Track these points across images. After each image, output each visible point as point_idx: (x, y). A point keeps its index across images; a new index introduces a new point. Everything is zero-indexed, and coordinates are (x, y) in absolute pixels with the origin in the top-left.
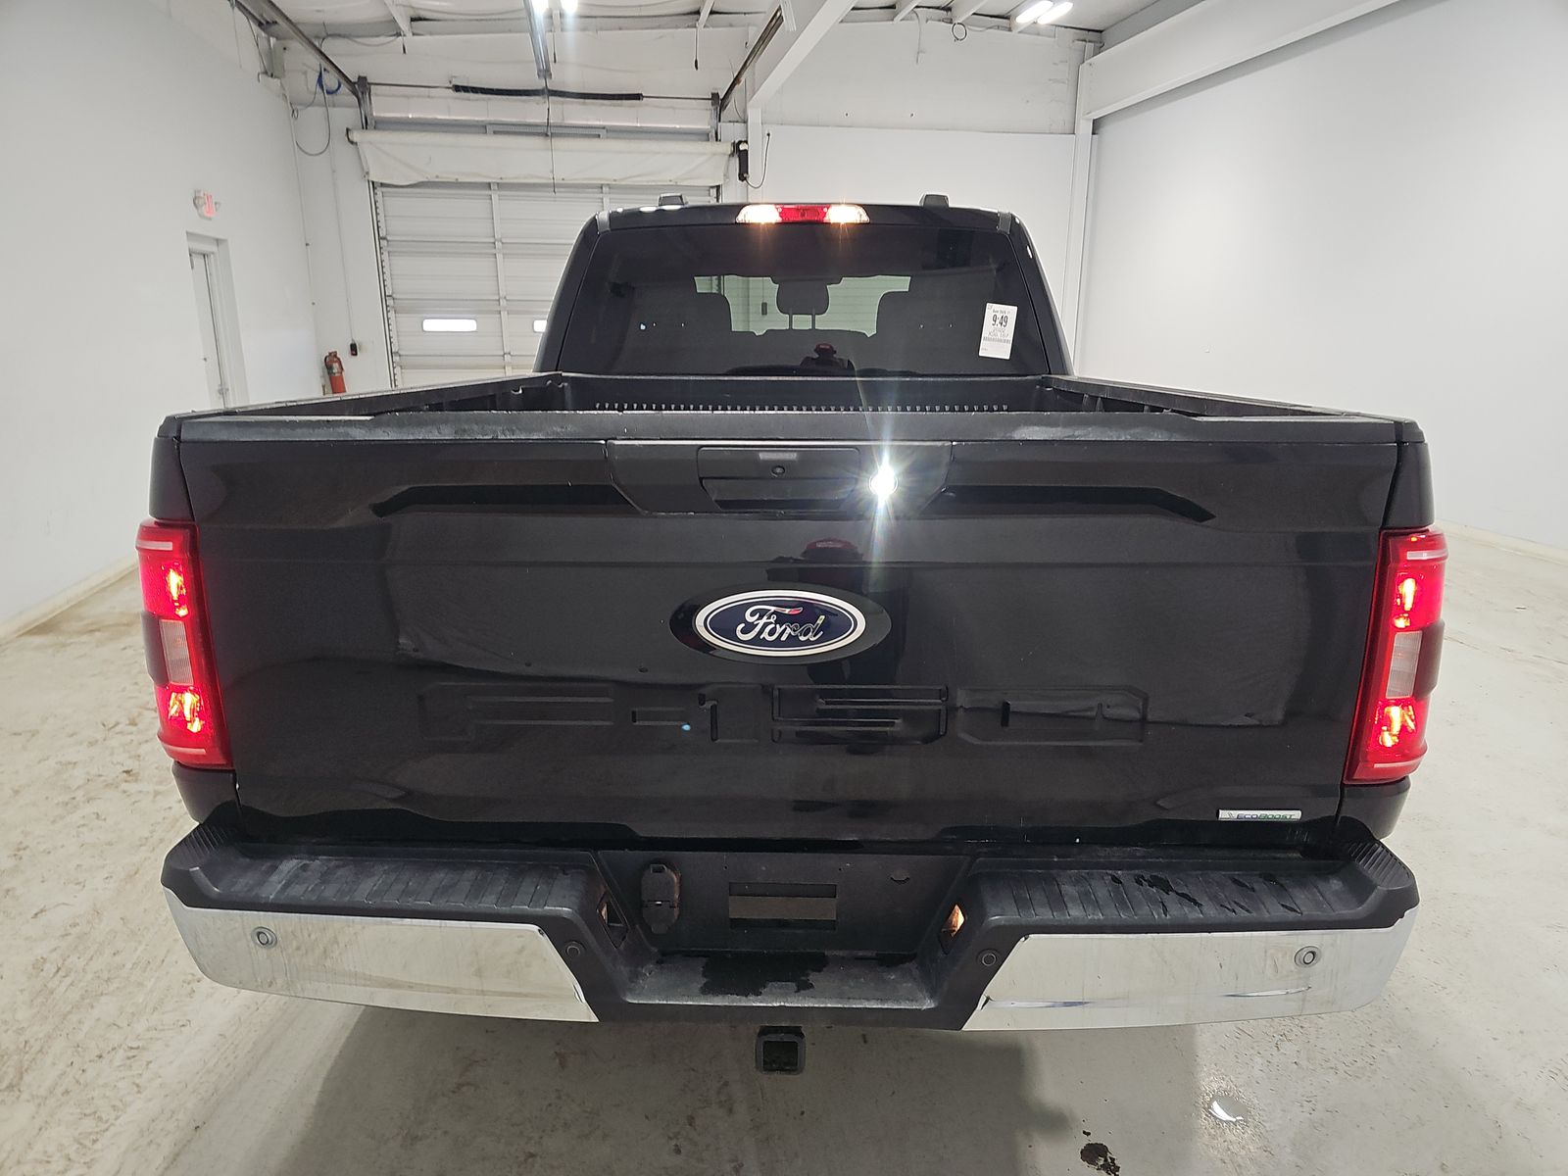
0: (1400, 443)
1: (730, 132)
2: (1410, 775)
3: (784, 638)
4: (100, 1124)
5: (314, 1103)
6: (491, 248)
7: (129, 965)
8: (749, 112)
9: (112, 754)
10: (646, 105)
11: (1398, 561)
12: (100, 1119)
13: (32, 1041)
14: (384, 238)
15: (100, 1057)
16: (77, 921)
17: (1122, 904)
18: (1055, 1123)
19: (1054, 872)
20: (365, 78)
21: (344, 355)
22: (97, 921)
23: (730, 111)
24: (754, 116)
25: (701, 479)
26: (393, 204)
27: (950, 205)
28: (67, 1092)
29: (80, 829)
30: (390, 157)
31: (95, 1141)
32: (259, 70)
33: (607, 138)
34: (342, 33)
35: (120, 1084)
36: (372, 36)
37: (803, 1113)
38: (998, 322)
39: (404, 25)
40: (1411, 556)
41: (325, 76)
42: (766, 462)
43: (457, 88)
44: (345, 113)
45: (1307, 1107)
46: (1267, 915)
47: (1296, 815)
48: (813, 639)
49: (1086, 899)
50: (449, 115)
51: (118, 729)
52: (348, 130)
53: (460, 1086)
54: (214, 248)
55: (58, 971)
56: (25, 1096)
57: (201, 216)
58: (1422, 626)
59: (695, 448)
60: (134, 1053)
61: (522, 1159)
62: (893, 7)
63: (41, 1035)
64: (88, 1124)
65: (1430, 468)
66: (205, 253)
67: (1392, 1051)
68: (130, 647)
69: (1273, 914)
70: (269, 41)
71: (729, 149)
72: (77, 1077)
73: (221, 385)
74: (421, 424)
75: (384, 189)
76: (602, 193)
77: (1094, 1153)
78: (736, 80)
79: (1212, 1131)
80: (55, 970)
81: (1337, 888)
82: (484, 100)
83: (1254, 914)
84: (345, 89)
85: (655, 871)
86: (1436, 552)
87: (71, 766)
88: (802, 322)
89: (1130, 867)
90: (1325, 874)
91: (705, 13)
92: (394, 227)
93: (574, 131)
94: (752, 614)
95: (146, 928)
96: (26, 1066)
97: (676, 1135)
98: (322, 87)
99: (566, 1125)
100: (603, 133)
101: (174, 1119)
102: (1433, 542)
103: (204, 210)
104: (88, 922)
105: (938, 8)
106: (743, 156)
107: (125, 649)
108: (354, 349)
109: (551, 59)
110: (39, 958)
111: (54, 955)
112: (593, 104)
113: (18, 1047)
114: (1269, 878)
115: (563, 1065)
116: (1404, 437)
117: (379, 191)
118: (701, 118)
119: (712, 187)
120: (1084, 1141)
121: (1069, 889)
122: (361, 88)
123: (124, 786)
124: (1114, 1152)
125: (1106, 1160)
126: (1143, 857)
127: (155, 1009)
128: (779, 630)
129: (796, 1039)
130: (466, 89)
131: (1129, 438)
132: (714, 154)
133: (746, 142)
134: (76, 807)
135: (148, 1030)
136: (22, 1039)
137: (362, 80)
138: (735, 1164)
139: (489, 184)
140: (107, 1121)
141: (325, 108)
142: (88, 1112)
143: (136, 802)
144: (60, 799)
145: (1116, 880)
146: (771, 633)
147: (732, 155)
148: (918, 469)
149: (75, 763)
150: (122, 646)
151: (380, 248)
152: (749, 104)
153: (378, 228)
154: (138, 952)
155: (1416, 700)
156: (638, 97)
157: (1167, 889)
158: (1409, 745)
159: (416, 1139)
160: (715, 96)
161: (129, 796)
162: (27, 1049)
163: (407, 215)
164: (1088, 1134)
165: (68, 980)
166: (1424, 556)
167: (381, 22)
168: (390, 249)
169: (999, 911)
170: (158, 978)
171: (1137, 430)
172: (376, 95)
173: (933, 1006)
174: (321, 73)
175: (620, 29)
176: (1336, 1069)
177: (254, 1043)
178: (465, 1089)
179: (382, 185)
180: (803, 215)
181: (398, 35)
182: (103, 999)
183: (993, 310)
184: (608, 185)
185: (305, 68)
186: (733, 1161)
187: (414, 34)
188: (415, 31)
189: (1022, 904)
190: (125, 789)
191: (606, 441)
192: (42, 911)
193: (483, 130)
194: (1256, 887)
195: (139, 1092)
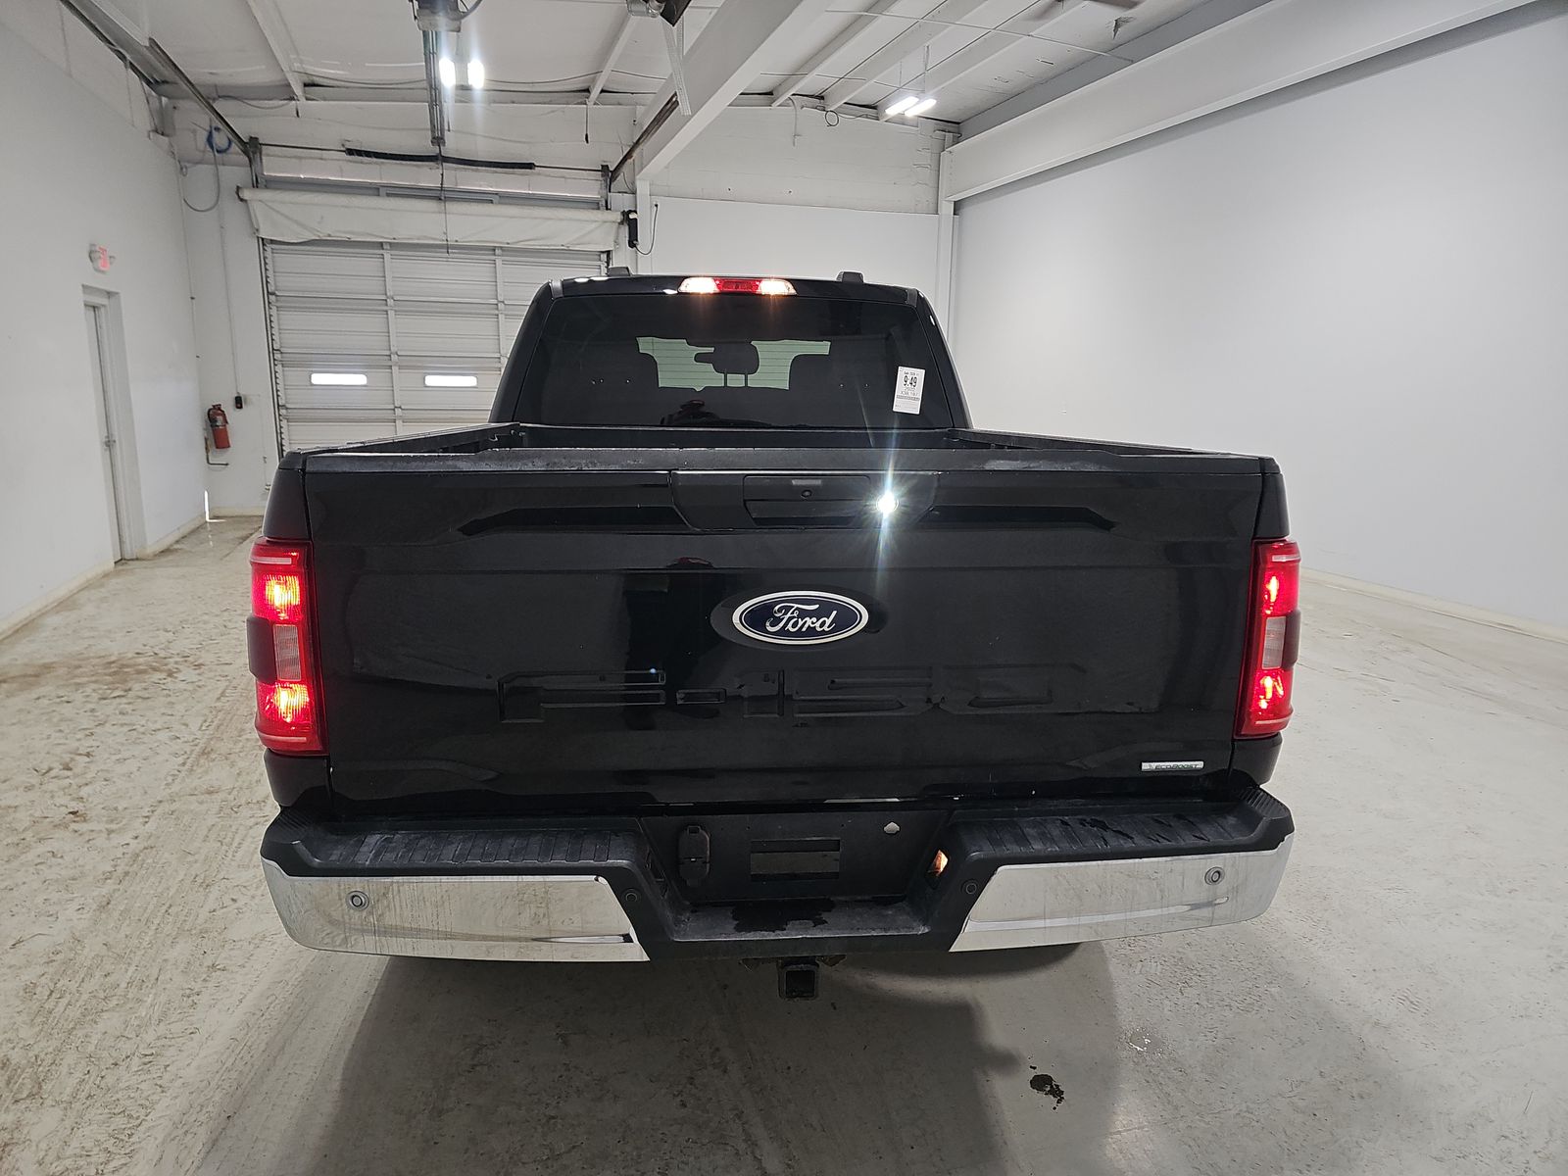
0: (1264, 474)
1: (619, 201)
2: (1281, 731)
3: (804, 629)
4: (131, 1121)
5: (339, 1089)
6: (383, 305)
7: (123, 985)
8: (638, 184)
9: (52, 797)
10: (539, 174)
11: (1266, 562)
12: (130, 1116)
13: (42, 1055)
14: (273, 294)
15: (116, 1064)
16: (59, 948)
17: (1073, 840)
18: (1006, 1062)
19: (1015, 819)
20: (257, 139)
21: (228, 408)
22: (79, 947)
23: (620, 182)
24: (642, 188)
25: (745, 501)
26: (282, 261)
27: (865, 281)
28: (90, 1096)
29: (38, 867)
30: (278, 215)
31: (130, 1136)
32: (149, 128)
33: (500, 203)
34: (231, 94)
35: (143, 1086)
36: (266, 99)
37: (789, 1068)
38: (908, 383)
39: (298, 90)
40: (1275, 559)
41: (215, 134)
42: (797, 486)
43: (350, 152)
44: (235, 172)
45: (1210, 1036)
46: (1183, 843)
47: (1200, 765)
48: (827, 630)
49: (1044, 837)
50: (342, 176)
51: (53, 773)
52: (238, 188)
53: (473, 1067)
54: (104, 301)
55: (51, 994)
56: (49, 1102)
57: (97, 270)
58: (1285, 612)
59: (742, 477)
60: (149, 1059)
61: (544, 1121)
62: (771, 93)
63: (50, 1050)
64: (120, 1122)
65: (1284, 491)
66: (99, 305)
67: (1274, 990)
68: (44, 696)
69: (1188, 841)
70: (161, 102)
71: (619, 217)
72: (97, 1082)
73: (108, 437)
74: (518, 458)
75: (274, 246)
76: (495, 255)
77: (1041, 1083)
78: (628, 155)
79: (1135, 1060)
80: (48, 993)
81: (1233, 822)
82: (376, 163)
83: (1174, 843)
84: (235, 148)
85: (691, 832)
86: (1292, 556)
87: (10, 810)
88: (736, 381)
89: (1074, 813)
90: (1222, 812)
91: (595, 93)
92: (283, 283)
93: (467, 196)
94: (780, 610)
95: (131, 951)
96: (42, 1078)
97: (680, 1093)
98: (212, 147)
99: (578, 1091)
100: (495, 199)
101: (204, 1111)
102: (1290, 549)
103: (100, 263)
104: (71, 950)
105: (811, 96)
106: (633, 226)
107: (38, 698)
108: (239, 402)
109: (446, 128)
110: (28, 983)
111: (43, 980)
112: (487, 172)
113: (29, 1062)
114: (1179, 817)
115: (566, 1043)
116: (1267, 468)
117: (269, 248)
118: (592, 190)
119: (603, 252)
120: (1033, 1073)
121: (1030, 831)
122: (252, 148)
123: (73, 826)
124: (1057, 1080)
125: (1052, 1087)
126: (1084, 805)
127: (160, 1021)
128: (800, 623)
129: (813, 967)
130: (359, 153)
131: (1070, 469)
132: (605, 222)
133: (636, 212)
134: (29, 847)
135: (158, 1038)
136: (31, 1054)
137: (254, 140)
138: (736, 1112)
139: (381, 244)
140: (137, 1119)
141: (213, 167)
142: (116, 1111)
143: (90, 840)
144: (9, 840)
145: (1064, 823)
146: (794, 626)
147: (622, 223)
148: (916, 493)
149: (16, 807)
150: (36, 696)
151: (269, 303)
152: (637, 177)
153: (267, 282)
154: (130, 973)
155: (1284, 671)
156: (530, 166)
157: (1105, 828)
158: (1280, 707)
159: (441, 1113)
160: (605, 168)
161: (81, 835)
162: (39, 1063)
163: (295, 272)
164: (1034, 1068)
165: (64, 1001)
166: (1284, 559)
167: (277, 86)
168: (279, 304)
169: (977, 848)
170: (156, 994)
171: (1077, 463)
172: (268, 155)
173: (927, 931)
174: (211, 133)
175: (513, 102)
176: (1230, 1006)
177: (267, 1044)
178: (478, 1068)
179: (272, 242)
180: (737, 287)
181: (292, 99)
182: (105, 1015)
183: (902, 371)
184: (501, 247)
185: (195, 126)
186: (734, 1110)
187: (307, 99)
188: (308, 96)
189: (995, 843)
190: (76, 829)
191: (670, 471)
192: (19, 942)
193: (376, 193)
194: (1172, 824)
195: (163, 1092)
